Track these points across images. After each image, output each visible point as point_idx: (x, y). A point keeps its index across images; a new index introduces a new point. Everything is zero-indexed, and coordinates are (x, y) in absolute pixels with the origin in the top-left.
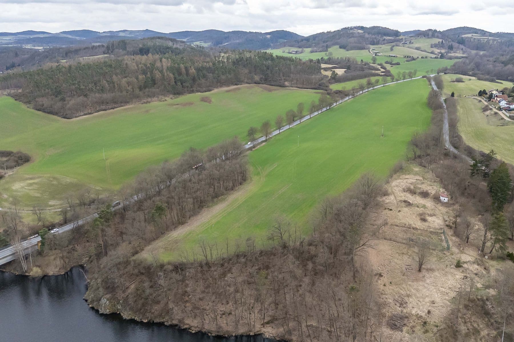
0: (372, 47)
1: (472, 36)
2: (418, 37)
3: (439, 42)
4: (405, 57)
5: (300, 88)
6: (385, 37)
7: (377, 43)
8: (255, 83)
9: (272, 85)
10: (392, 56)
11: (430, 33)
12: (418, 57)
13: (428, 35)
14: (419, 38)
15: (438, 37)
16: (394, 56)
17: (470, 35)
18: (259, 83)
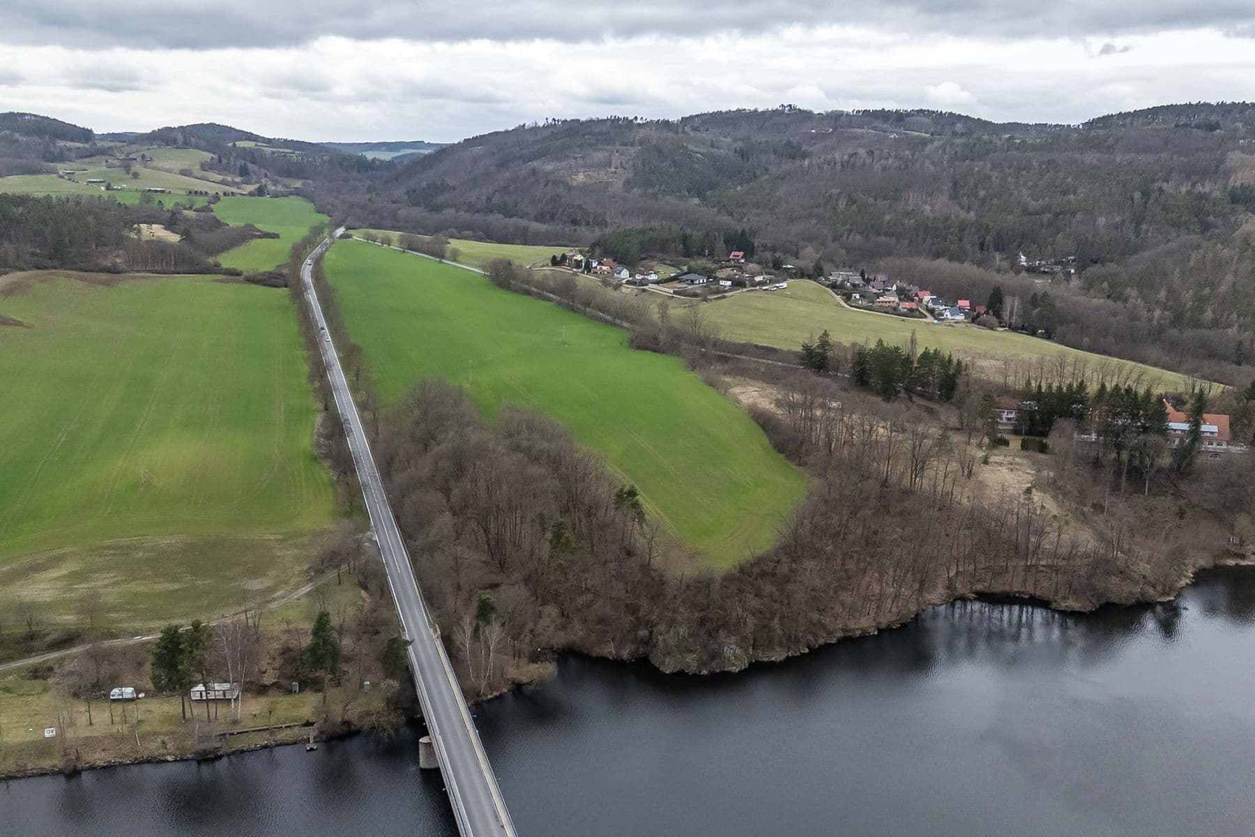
0: (62, 168)
1: (256, 145)
2: (152, 145)
3: (212, 158)
4: (190, 192)
5: (158, 273)
6: (61, 143)
7: (61, 157)
8: (38, 268)
9: (87, 271)
10: (156, 191)
11: (180, 137)
12: (217, 193)
13: (175, 141)
14: (156, 146)
15: (197, 147)
16: (163, 192)
17: (250, 144)
18: (46, 268)
